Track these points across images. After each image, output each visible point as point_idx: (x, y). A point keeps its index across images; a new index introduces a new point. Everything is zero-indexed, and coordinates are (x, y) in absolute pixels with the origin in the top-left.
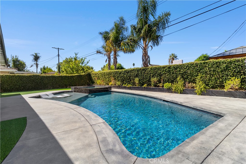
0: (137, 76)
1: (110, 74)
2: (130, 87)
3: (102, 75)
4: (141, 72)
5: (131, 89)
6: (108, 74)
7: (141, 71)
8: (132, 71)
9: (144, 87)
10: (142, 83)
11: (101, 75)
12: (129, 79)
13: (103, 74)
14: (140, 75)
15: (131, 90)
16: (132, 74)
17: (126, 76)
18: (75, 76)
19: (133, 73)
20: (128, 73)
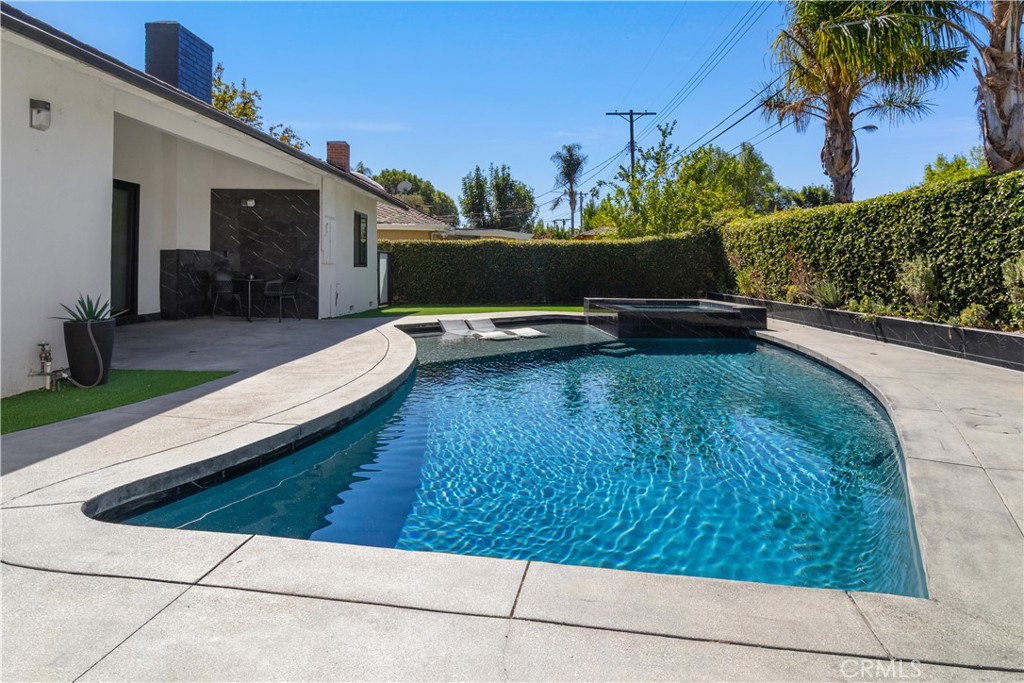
0: (923, 242)
1: (792, 233)
2: (879, 322)
3: (760, 237)
4: (944, 217)
5: (882, 333)
6: (785, 235)
7: (948, 208)
8: (898, 207)
9: (955, 330)
10: (955, 300)
11: (757, 237)
12: (882, 264)
13: (764, 233)
14: (941, 239)
15: (886, 341)
16: (892, 229)
17: (867, 245)
18: (642, 245)
19: (898, 220)
20: (875, 222)
